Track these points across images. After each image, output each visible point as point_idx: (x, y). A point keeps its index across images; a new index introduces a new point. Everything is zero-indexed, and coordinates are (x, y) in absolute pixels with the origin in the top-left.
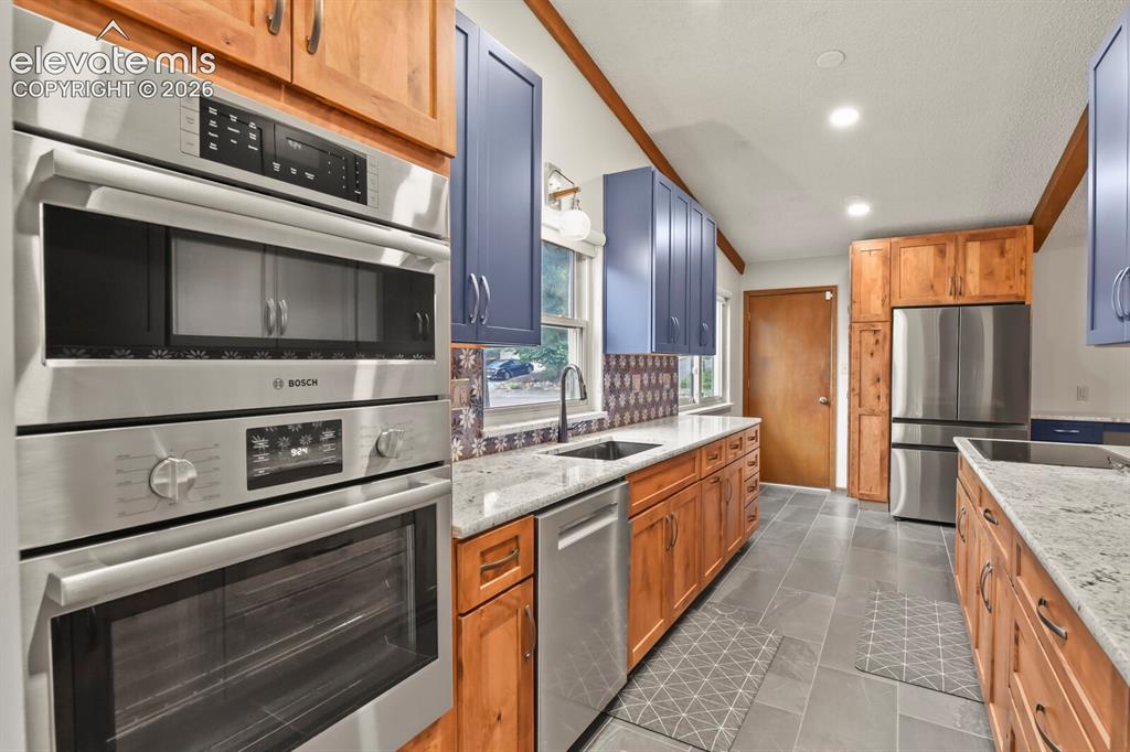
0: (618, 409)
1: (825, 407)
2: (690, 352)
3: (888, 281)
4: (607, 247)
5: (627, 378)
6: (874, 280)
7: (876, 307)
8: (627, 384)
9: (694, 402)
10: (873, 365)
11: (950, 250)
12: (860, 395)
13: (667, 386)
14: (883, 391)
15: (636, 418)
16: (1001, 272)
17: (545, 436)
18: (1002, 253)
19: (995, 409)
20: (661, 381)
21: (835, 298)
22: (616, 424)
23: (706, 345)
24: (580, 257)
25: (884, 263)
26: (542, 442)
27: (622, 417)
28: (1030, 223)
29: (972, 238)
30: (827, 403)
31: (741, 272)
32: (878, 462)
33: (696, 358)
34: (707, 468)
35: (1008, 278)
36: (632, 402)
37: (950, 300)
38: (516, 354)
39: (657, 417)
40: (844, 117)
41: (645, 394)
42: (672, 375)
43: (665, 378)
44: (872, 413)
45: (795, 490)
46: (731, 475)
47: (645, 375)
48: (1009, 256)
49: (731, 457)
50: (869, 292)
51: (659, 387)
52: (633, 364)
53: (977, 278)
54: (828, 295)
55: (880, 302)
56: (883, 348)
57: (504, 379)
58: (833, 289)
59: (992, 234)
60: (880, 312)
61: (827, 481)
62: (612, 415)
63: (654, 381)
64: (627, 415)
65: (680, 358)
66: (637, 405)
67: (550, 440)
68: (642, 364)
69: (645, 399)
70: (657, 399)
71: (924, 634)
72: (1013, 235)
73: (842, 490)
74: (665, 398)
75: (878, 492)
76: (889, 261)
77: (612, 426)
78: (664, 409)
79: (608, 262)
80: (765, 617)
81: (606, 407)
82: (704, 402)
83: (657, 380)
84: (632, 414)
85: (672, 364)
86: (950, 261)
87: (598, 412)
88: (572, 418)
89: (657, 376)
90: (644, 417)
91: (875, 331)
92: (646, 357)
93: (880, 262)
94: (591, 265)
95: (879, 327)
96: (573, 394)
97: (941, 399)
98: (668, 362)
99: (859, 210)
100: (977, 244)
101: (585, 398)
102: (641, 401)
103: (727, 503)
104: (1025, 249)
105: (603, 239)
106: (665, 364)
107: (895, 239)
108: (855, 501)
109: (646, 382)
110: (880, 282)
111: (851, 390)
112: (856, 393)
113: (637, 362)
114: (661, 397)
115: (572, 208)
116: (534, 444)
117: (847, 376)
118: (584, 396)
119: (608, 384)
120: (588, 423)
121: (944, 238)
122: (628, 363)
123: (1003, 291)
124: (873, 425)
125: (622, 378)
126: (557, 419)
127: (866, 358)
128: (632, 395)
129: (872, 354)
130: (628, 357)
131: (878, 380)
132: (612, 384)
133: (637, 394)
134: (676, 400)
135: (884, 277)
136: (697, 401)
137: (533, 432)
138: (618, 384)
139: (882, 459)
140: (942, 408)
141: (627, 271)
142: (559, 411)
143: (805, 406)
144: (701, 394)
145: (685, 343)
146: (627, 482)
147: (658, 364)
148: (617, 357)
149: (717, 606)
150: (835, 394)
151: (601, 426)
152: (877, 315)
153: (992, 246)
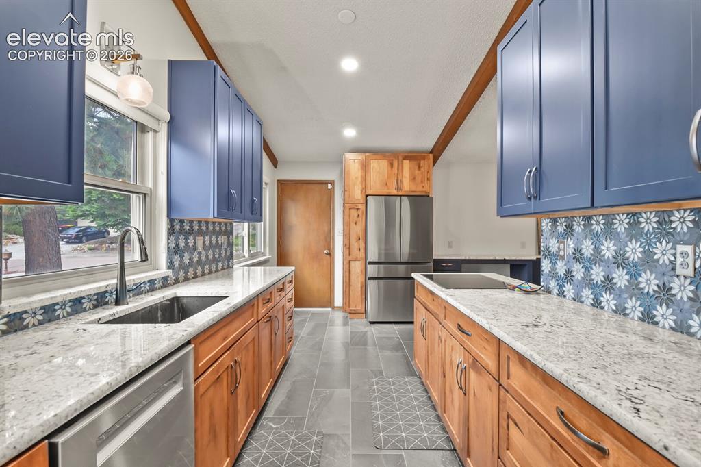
0: (182, 266)
1: (328, 256)
2: (244, 219)
3: (364, 179)
4: (171, 123)
5: (191, 239)
6: (357, 178)
7: (358, 195)
8: (191, 245)
9: (244, 257)
10: (357, 230)
11: (395, 163)
12: (349, 248)
13: (225, 246)
14: (362, 246)
15: (199, 273)
16: (419, 179)
17: (100, 300)
18: (419, 168)
19: (410, 254)
20: (220, 242)
21: (333, 189)
22: (181, 280)
23: (255, 214)
24: (143, 129)
25: (362, 168)
26: (95, 307)
27: (186, 273)
28: (431, 152)
29: (405, 158)
30: (329, 254)
31: (276, 167)
32: (360, 289)
33: (246, 224)
34: (262, 311)
35: (422, 182)
36: (196, 259)
37: (395, 192)
38: (92, 222)
39: (217, 271)
40: (349, 65)
41: (207, 253)
42: (228, 237)
43: (223, 240)
44: (356, 260)
45: (311, 311)
46: (278, 311)
47: (207, 237)
48: (422, 169)
49: (278, 299)
50: (354, 185)
51: (218, 246)
52: (196, 228)
53: (408, 181)
54: (330, 186)
55: (360, 192)
56: (362, 219)
57: (81, 242)
58: (332, 183)
59: (414, 156)
60: (360, 197)
61: (329, 303)
62: (176, 272)
63: (214, 242)
64: (191, 272)
65: (234, 224)
66: (200, 262)
67: (107, 303)
68: (204, 228)
69: (207, 256)
70: (217, 256)
71: (407, 405)
72: (424, 158)
73: (339, 308)
74: (223, 255)
75: (360, 308)
76: (365, 167)
77: (176, 282)
78: (221, 264)
79: (172, 137)
80: (308, 420)
81: (171, 265)
82: (252, 256)
83: (217, 241)
84: (195, 270)
85: (229, 229)
86: (395, 170)
87: (163, 271)
88: (131, 279)
89: (217, 237)
90: (206, 272)
91: (358, 209)
92: (207, 223)
93: (360, 167)
94: (155, 138)
95: (360, 206)
96: (134, 255)
97: (386, 249)
98: (226, 227)
99: (350, 133)
100: (408, 161)
101: (147, 260)
102: (203, 258)
103: (276, 334)
104: (429, 167)
105: (167, 116)
106: (223, 228)
107: (367, 154)
108: (346, 314)
109: (207, 243)
110: (360, 179)
111: (344, 245)
112: (347, 247)
113: (200, 226)
114: (220, 254)
115: (133, 73)
116: (85, 310)
117: (342, 237)
118: (145, 257)
119: (172, 245)
120: (152, 282)
121: (393, 157)
122: (191, 227)
123: (419, 189)
124: (357, 267)
125: (186, 239)
126: (115, 281)
127: (353, 225)
128: (195, 254)
129: (356, 223)
130: (191, 222)
131: (359, 239)
132: (177, 245)
133: (200, 253)
134: (231, 256)
135: (362, 177)
136: (247, 255)
137: (83, 298)
138: (182, 245)
139: (361, 287)
140: (386, 255)
141: (192, 148)
142: (117, 273)
143: (316, 257)
144: (249, 251)
145: (241, 212)
146: (193, 346)
147: (217, 228)
148: (182, 221)
149: (271, 420)
150: (334, 248)
151: (165, 284)
152: (359, 199)
153: (415, 163)
